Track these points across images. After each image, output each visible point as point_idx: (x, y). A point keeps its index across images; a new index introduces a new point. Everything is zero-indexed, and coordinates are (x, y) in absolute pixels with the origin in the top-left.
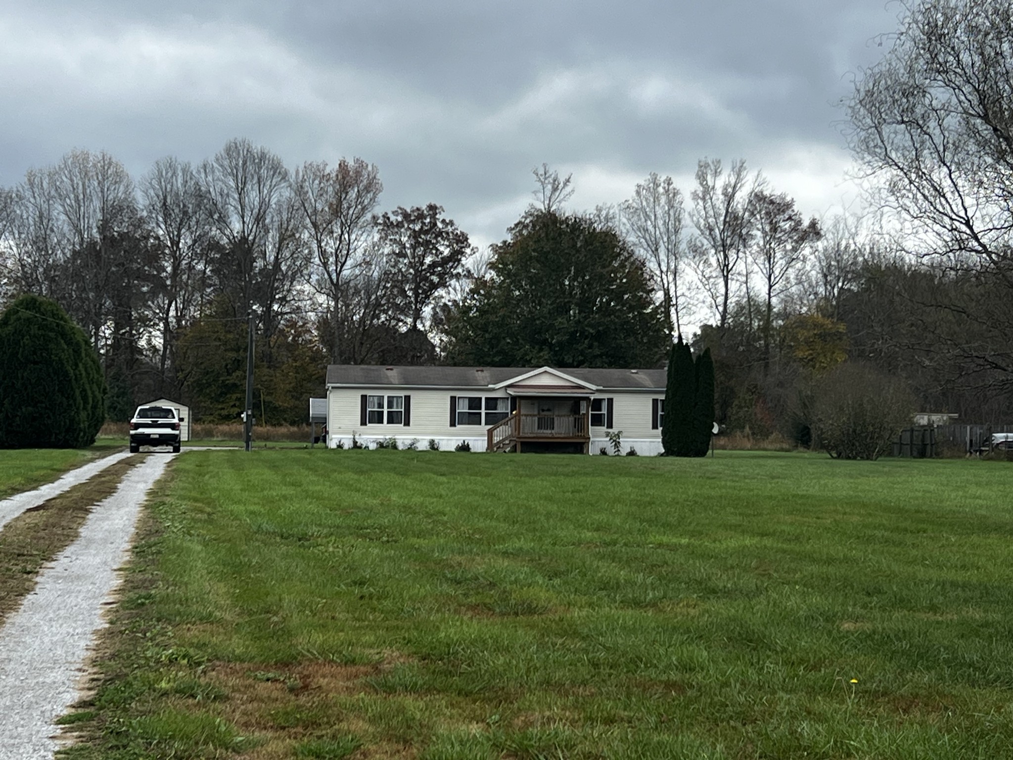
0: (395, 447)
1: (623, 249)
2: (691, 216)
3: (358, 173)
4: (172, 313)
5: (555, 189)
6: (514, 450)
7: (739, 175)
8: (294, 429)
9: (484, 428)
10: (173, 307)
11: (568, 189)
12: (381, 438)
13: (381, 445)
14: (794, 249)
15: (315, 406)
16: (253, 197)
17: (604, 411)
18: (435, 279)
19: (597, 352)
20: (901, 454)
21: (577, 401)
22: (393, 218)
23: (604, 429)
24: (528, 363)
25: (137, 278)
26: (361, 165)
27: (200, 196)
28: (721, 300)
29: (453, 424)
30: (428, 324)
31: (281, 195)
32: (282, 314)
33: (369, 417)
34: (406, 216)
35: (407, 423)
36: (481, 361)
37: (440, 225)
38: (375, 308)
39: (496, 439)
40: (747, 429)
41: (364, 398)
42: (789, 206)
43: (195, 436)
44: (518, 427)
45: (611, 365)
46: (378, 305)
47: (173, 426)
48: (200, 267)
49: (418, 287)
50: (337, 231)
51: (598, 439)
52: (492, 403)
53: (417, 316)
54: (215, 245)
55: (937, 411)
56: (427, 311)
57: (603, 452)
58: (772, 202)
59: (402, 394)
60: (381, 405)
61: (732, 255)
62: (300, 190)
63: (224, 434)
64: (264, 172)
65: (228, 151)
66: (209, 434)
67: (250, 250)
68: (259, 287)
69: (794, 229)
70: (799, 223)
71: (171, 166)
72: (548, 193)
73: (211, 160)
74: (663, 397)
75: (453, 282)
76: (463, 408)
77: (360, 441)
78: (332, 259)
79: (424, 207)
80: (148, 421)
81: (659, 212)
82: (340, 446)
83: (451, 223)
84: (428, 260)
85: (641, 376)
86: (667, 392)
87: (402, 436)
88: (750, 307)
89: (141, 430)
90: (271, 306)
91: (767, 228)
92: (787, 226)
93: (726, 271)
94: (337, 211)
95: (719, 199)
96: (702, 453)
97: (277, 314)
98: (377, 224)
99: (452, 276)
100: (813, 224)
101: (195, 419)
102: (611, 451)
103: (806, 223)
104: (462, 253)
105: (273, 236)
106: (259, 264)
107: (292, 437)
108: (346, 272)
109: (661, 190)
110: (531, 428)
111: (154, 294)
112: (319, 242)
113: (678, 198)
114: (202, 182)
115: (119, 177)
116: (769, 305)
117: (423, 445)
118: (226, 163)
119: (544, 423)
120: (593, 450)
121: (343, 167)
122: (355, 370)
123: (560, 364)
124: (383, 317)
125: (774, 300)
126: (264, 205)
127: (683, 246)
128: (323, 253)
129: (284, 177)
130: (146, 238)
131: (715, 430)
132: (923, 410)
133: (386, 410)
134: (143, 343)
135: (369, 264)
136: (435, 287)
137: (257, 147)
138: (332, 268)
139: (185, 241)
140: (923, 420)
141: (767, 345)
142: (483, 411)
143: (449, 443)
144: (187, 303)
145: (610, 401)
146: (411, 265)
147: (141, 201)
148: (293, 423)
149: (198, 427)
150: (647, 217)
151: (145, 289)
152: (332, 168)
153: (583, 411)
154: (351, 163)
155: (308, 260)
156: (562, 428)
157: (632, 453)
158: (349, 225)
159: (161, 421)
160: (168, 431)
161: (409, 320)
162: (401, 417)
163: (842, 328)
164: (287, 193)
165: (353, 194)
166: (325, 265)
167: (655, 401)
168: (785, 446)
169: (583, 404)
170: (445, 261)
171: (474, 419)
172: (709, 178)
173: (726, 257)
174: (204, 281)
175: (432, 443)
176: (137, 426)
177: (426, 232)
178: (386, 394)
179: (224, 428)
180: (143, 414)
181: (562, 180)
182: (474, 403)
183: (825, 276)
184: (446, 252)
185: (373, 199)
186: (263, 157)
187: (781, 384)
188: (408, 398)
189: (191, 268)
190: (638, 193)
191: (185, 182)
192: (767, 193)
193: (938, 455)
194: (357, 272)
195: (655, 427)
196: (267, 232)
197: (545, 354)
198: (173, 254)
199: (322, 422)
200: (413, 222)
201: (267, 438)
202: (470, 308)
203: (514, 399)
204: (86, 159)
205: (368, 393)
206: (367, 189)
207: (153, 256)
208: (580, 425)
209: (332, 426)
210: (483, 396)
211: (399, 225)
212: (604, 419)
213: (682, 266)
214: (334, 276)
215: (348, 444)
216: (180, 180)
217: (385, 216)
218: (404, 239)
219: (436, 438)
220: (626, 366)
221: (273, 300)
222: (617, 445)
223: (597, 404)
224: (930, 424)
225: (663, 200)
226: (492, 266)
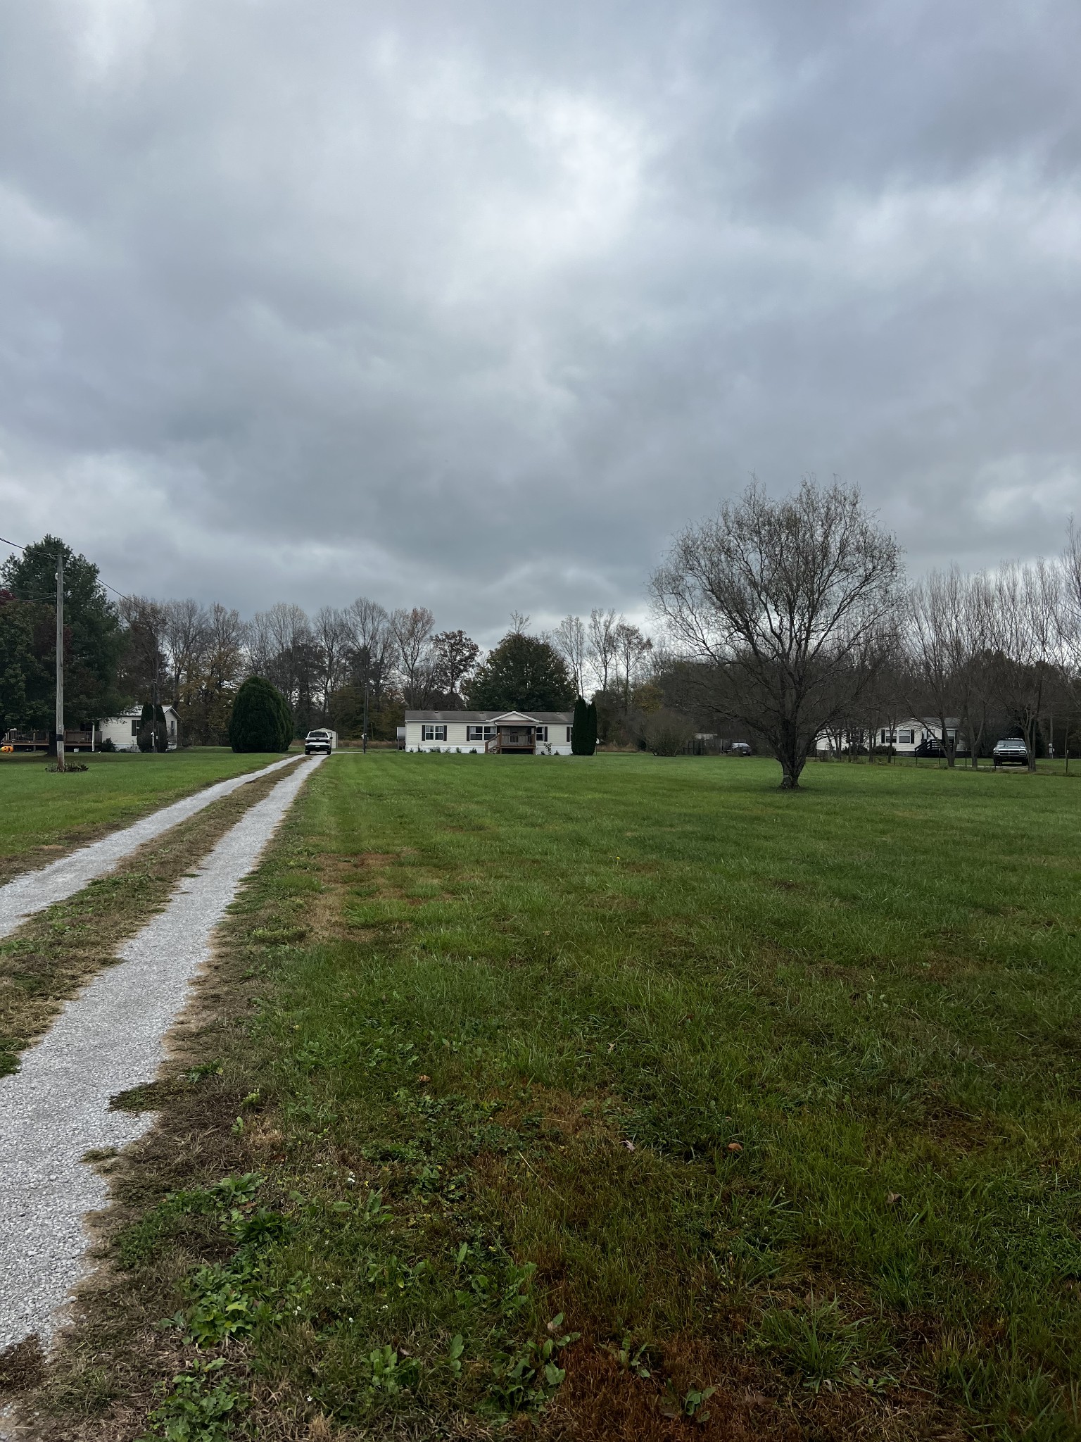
0: (439, 751)
1: (553, 654)
2: (588, 636)
3: (422, 614)
4: (329, 684)
5: (521, 623)
6: (498, 753)
7: (612, 616)
8: (390, 742)
9: (483, 742)
10: (329, 682)
11: (528, 623)
12: (432, 747)
13: (432, 751)
14: (639, 653)
15: (399, 731)
16: (370, 626)
17: (543, 733)
18: (462, 667)
19: (540, 704)
20: (689, 754)
21: (530, 728)
22: (440, 637)
23: (543, 742)
24: (506, 710)
25: (311, 667)
26: (424, 611)
27: (343, 625)
28: (603, 678)
29: (423, 740)
30: (458, 690)
31: (384, 625)
32: (385, 685)
33: (427, 736)
34: (447, 636)
35: (445, 740)
36: (483, 708)
37: (464, 640)
38: (431, 682)
39: (489, 747)
40: (615, 742)
41: (423, 727)
42: (637, 631)
43: (339, 746)
44: (500, 741)
45: (547, 710)
46: (433, 680)
47: (327, 741)
48: (343, 661)
49: (453, 671)
50: (412, 643)
51: (540, 747)
52: (487, 729)
53: (453, 686)
54: (351, 651)
55: (706, 733)
56: (458, 684)
57: (543, 754)
58: (628, 630)
59: (443, 725)
60: (432, 731)
61: (609, 656)
62: (393, 623)
63: (355, 745)
64: (375, 614)
65: (357, 603)
66: (347, 745)
67: (368, 654)
68: (373, 671)
69: (640, 643)
70: (642, 640)
71: (328, 611)
72: (518, 625)
73: (348, 608)
74: (572, 726)
75: (471, 669)
76: (473, 732)
77: (422, 748)
78: (410, 658)
79: (456, 632)
80: (314, 739)
81: (573, 635)
82: (412, 751)
83: (470, 640)
84: (458, 658)
85: (561, 716)
86: (574, 724)
87: (442, 746)
88: (618, 681)
89: (311, 744)
90: (379, 681)
91: (626, 642)
92: (635, 641)
93: (606, 664)
94: (412, 633)
95: (602, 628)
96: (591, 754)
97: (382, 685)
98: (432, 640)
99: (470, 666)
100: (649, 641)
101: (340, 737)
102: (546, 752)
103: (645, 640)
104: (475, 655)
105: (380, 646)
106: (373, 660)
107: (389, 747)
108: (416, 664)
109: (574, 623)
110: (507, 742)
111: (320, 675)
112: (403, 649)
113: (582, 627)
114: (344, 619)
115: (302, 616)
116: (627, 681)
117: (453, 750)
118: (356, 609)
119: (514, 739)
120: (538, 752)
121: (415, 612)
122: (420, 713)
123: (522, 710)
124: (436, 687)
125: (630, 678)
126: (376, 630)
127: (585, 651)
128: (405, 655)
129: (385, 616)
130: (316, 647)
131: (598, 742)
132: (701, 732)
133: (434, 733)
134: (314, 699)
135: (428, 660)
136: (462, 671)
137: (371, 602)
138: (410, 662)
139: (336, 648)
140: (699, 736)
141: (626, 700)
142: (483, 734)
143: (466, 749)
144: (336, 680)
145: (546, 728)
146: (449, 661)
147: (313, 628)
148: (390, 740)
149: (342, 742)
150: (567, 637)
151: (315, 672)
152: (410, 612)
153: (533, 733)
154: (419, 610)
155: (398, 658)
156: (522, 741)
157: (557, 754)
158: (418, 640)
159: (321, 739)
160: (324, 744)
161: (449, 688)
162: (442, 736)
163: (662, 692)
164: (387, 625)
165: (420, 625)
166: (406, 660)
167: (568, 728)
168: (634, 750)
169: (533, 730)
170: (467, 659)
171: (478, 737)
172: (597, 617)
173: (606, 656)
174: (345, 669)
175: (458, 749)
176: (309, 741)
177: (457, 644)
178: (435, 725)
179: (355, 742)
180: (311, 736)
181: (525, 618)
182: (479, 729)
183: (655, 666)
184: (467, 654)
185: (430, 628)
186: (374, 606)
187: (632, 720)
188: (445, 727)
189: (338, 662)
190: (562, 625)
191: (335, 620)
192: (626, 625)
193: (706, 754)
194: (422, 664)
195: (568, 741)
196: (377, 643)
197: (515, 705)
198: (330, 656)
199: (403, 739)
200: (450, 639)
201: (376, 747)
202: (477, 682)
203: (498, 727)
204: (285, 607)
205: (470, 725)
206: (427, 622)
207: (319, 656)
208: (531, 740)
209: (407, 741)
210: (483, 726)
211: (444, 641)
212: (542, 736)
213: (584, 661)
214: (411, 667)
215: (415, 750)
216: (333, 618)
217: (437, 636)
218: (446, 647)
219: (460, 747)
220: (555, 711)
221: (380, 678)
222: (549, 750)
223: (539, 730)
224: (703, 739)
225: (575, 628)
226: (488, 661)
